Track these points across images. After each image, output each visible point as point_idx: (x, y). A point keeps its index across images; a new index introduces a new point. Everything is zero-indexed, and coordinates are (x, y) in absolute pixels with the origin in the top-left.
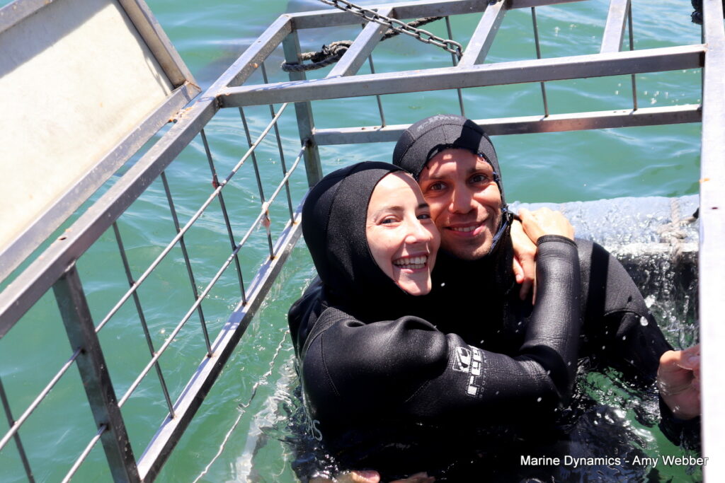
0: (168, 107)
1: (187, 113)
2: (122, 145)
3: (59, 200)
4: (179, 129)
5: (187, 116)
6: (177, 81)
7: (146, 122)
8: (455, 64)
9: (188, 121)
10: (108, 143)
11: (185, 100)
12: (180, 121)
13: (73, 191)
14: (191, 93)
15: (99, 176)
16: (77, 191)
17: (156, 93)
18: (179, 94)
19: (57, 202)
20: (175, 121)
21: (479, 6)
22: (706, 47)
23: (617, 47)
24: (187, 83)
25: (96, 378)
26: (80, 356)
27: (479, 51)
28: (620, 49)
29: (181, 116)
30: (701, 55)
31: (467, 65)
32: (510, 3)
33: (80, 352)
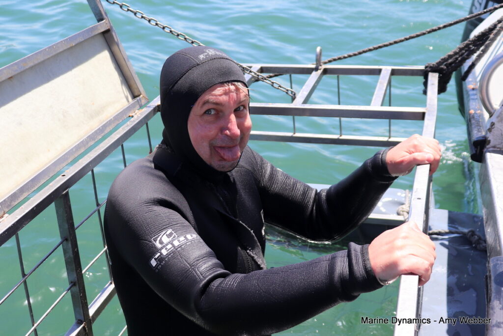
0: (129, 108)
1: (140, 112)
2: (102, 127)
3: (64, 153)
4: (134, 121)
5: (139, 114)
6: (136, 94)
8: (291, 103)
9: (139, 117)
10: (95, 125)
11: (139, 106)
12: (135, 117)
13: (72, 149)
14: (143, 102)
15: (87, 143)
16: (74, 150)
18: (136, 101)
19: (62, 155)
20: (132, 117)
21: (308, 71)
22: (426, 109)
23: (380, 103)
24: (141, 96)
25: (72, 256)
26: (65, 242)
27: (305, 96)
28: (382, 105)
29: (136, 114)
30: (424, 114)
31: (298, 104)
32: (326, 72)
33: (65, 240)
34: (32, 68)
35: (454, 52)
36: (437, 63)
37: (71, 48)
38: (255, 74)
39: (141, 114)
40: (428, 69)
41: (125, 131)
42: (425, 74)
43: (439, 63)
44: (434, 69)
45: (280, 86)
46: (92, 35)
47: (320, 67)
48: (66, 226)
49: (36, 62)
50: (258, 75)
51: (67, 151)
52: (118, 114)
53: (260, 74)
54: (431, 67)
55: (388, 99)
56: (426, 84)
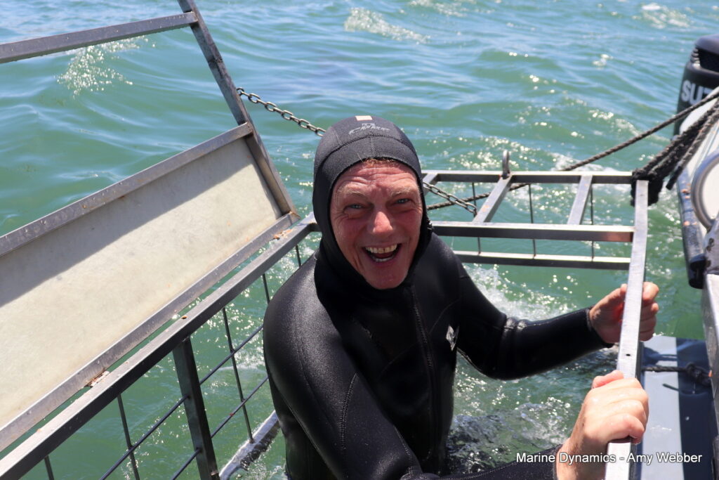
0: (275, 229)
1: (288, 233)
2: (238, 253)
3: (187, 289)
4: (279, 245)
5: (287, 235)
6: (285, 210)
7: (257, 239)
8: (471, 220)
9: (286, 239)
10: (230, 251)
11: (289, 224)
12: (282, 239)
13: (198, 284)
14: (293, 219)
15: (219, 275)
16: (201, 284)
17: (269, 216)
18: (284, 220)
19: (185, 291)
20: (278, 239)
21: (494, 179)
22: (635, 228)
23: (579, 220)
24: (291, 213)
25: (196, 417)
26: (187, 400)
27: (489, 212)
28: (581, 223)
29: (283, 235)
30: (631, 234)
31: (478, 222)
32: (515, 179)
33: (186, 397)
34: (151, 184)
35: (663, 153)
36: (645, 168)
37: (203, 157)
38: (428, 185)
39: (289, 236)
40: (636, 176)
41: (267, 258)
42: (632, 181)
43: (648, 168)
44: (642, 176)
45: (439, 192)
46: (229, 141)
47: (508, 175)
48: (188, 381)
49: (155, 177)
50: (431, 187)
51: (191, 287)
52: (260, 237)
53: (432, 186)
54: (638, 173)
55: (590, 212)
56: (633, 193)
